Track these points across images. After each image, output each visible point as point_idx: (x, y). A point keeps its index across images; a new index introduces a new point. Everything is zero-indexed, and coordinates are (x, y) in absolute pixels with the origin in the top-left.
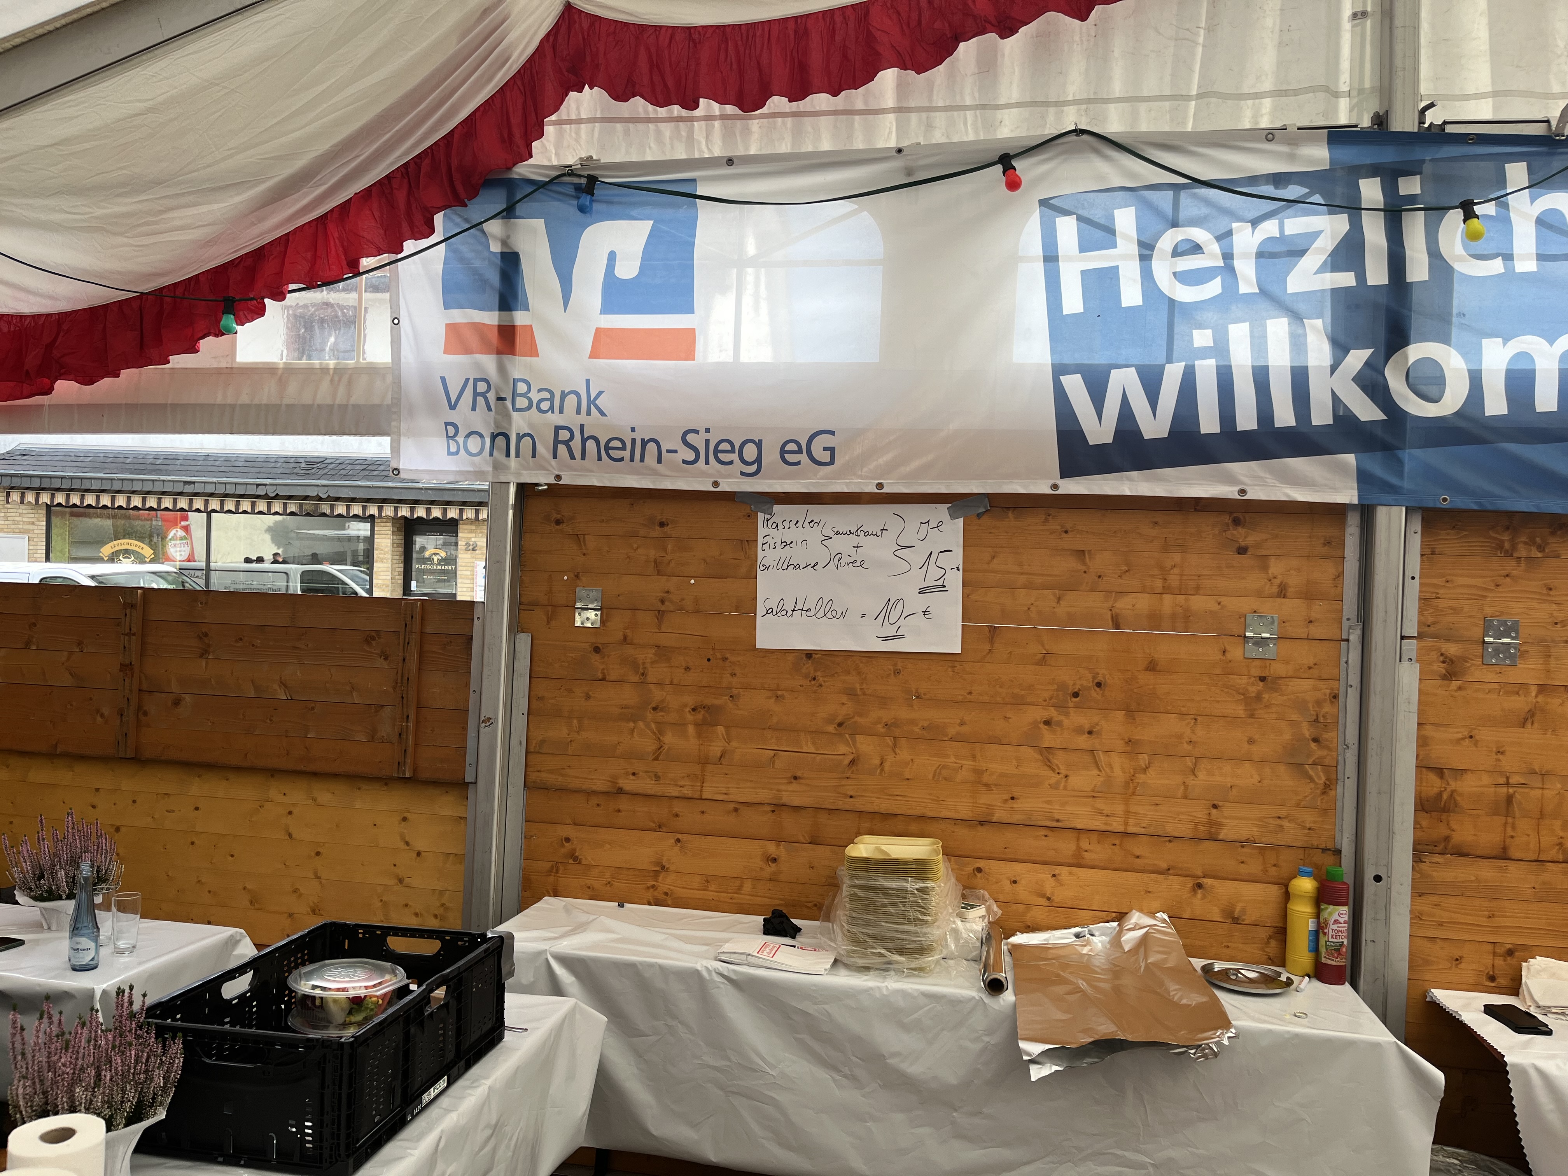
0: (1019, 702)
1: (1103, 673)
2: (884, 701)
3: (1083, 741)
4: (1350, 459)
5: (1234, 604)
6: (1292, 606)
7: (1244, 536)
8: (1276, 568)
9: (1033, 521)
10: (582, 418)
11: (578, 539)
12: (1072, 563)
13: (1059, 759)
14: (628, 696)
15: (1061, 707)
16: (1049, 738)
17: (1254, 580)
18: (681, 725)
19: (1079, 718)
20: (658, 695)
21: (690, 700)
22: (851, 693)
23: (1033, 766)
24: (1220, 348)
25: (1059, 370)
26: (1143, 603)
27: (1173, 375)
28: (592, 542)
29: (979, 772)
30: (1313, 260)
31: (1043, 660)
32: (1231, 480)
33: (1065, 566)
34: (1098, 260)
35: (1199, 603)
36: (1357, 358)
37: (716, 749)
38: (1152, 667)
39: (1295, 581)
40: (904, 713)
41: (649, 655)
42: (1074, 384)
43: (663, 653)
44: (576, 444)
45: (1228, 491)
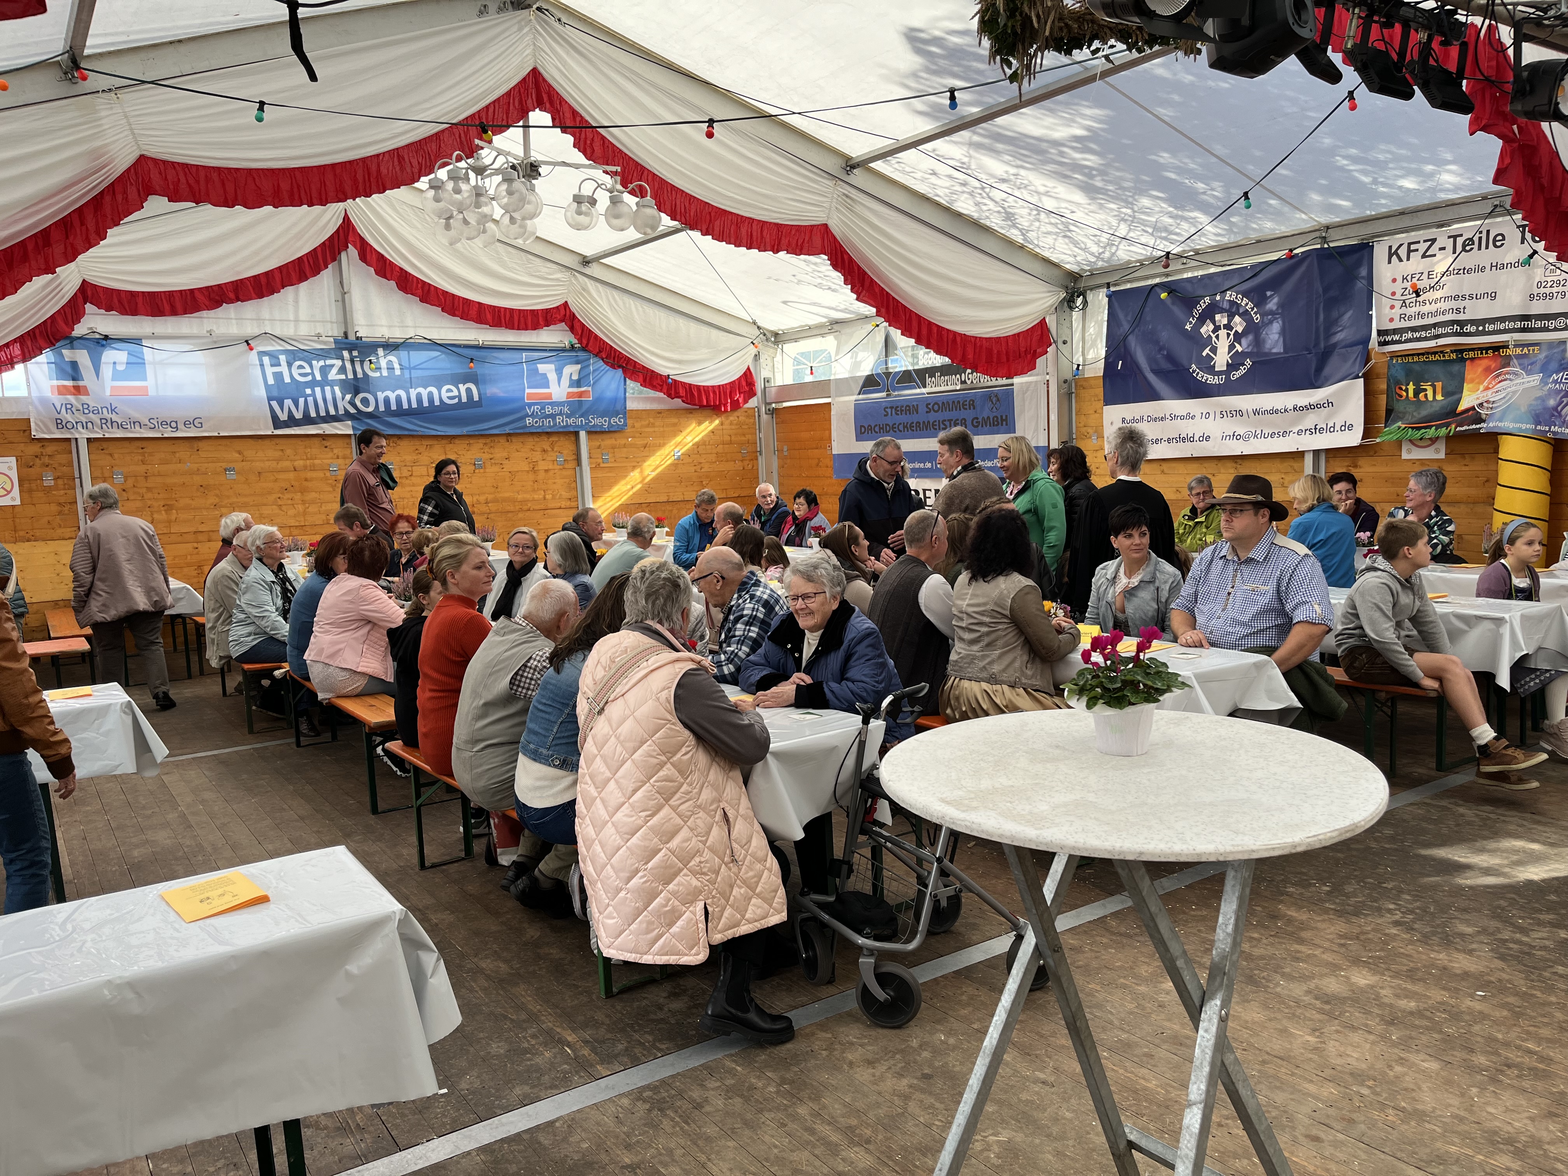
0: (270, 493)
1: (293, 483)
2: (228, 497)
3: (290, 502)
4: (350, 422)
5: (326, 461)
6: (340, 461)
7: (326, 443)
8: (336, 451)
9: (267, 442)
10: (110, 416)
11: (111, 455)
12: (280, 453)
13: (284, 508)
14: (138, 504)
15: (283, 493)
16: (280, 502)
17: (330, 455)
18: (159, 512)
19: (288, 496)
20: (149, 503)
21: (162, 503)
22: (217, 496)
23: (276, 510)
24: (313, 394)
25: (270, 399)
26: (301, 463)
27: (301, 401)
28: (116, 456)
29: (261, 514)
30: (334, 371)
31: (276, 480)
32: (322, 428)
33: (278, 454)
34: (276, 369)
35: (317, 462)
36: (348, 397)
37: (173, 517)
38: (306, 480)
39: (340, 454)
40: (235, 500)
41: (144, 490)
42: (274, 404)
43: (149, 489)
44: (109, 425)
45: (320, 432)
